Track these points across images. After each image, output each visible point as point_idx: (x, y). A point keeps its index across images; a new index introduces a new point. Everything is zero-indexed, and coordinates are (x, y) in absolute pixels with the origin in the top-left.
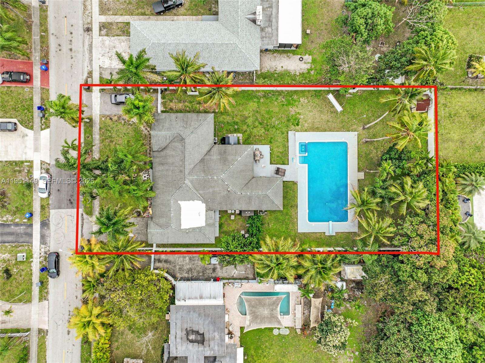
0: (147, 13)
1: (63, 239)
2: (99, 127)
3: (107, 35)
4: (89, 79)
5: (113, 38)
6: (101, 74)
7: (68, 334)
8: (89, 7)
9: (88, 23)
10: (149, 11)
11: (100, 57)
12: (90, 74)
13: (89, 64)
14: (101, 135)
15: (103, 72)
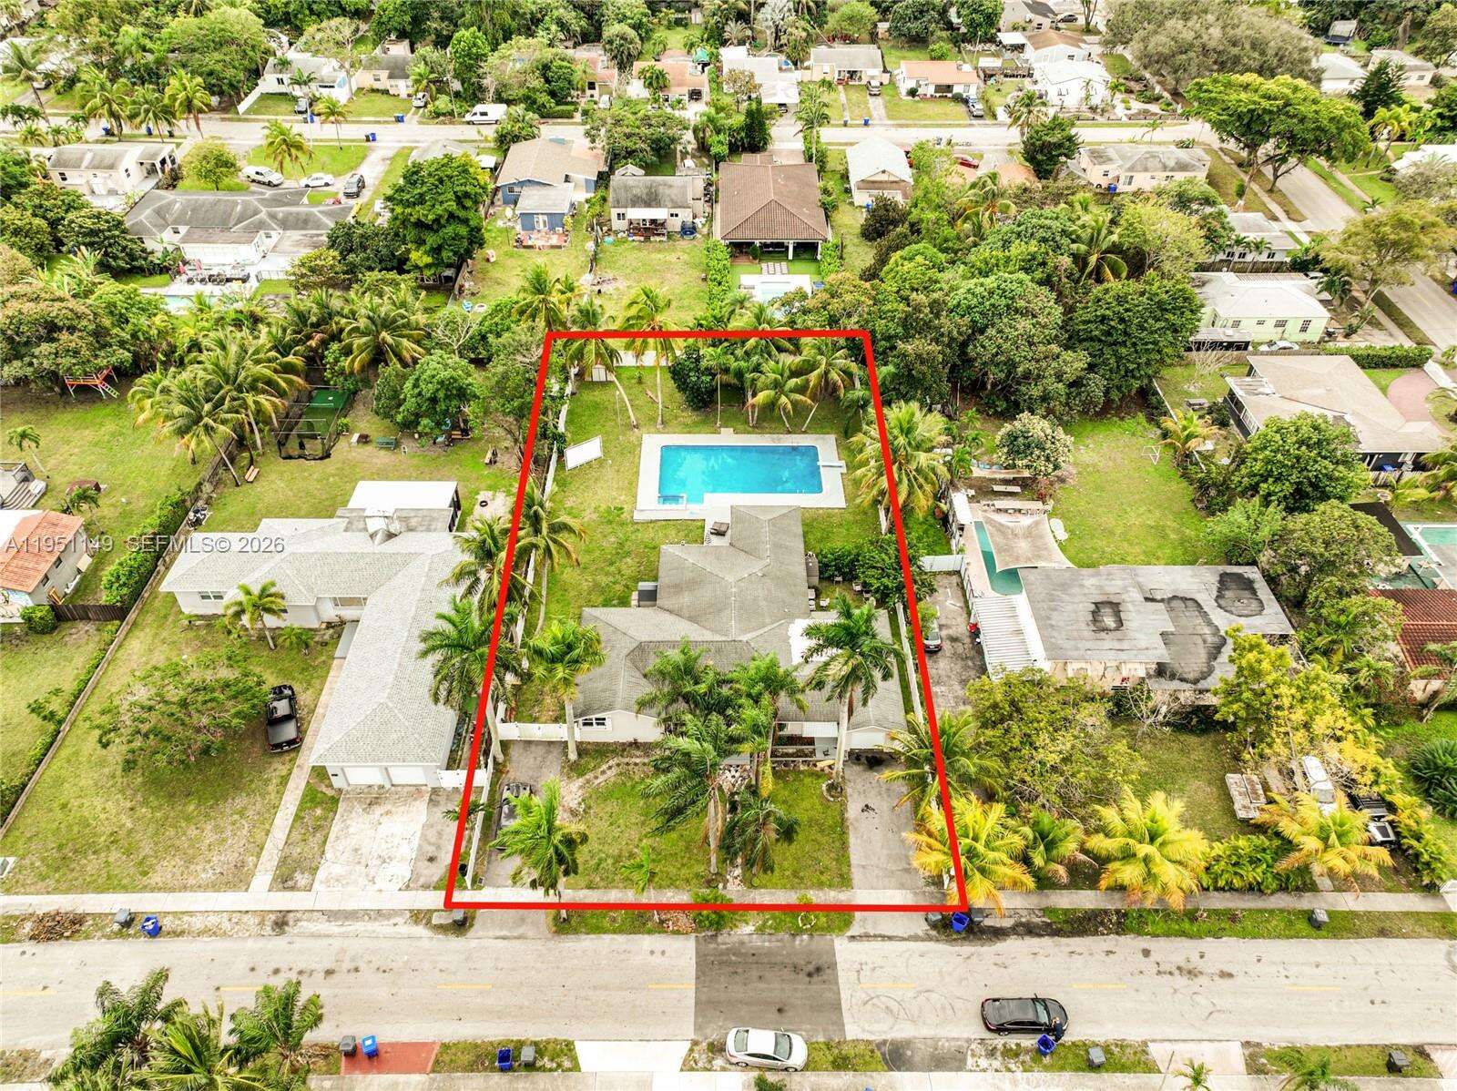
0: (284, 773)
1: (934, 996)
2: (586, 892)
3: (314, 870)
4: (435, 921)
5: (328, 855)
6: (426, 887)
7: (1230, 975)
8: (213, 919)
9: (262, 923)
10: (280, 767)
11: (376, 887)
12: (418, 916)
13: (388, 919)
14: (609, 884)
15: (422, 881)
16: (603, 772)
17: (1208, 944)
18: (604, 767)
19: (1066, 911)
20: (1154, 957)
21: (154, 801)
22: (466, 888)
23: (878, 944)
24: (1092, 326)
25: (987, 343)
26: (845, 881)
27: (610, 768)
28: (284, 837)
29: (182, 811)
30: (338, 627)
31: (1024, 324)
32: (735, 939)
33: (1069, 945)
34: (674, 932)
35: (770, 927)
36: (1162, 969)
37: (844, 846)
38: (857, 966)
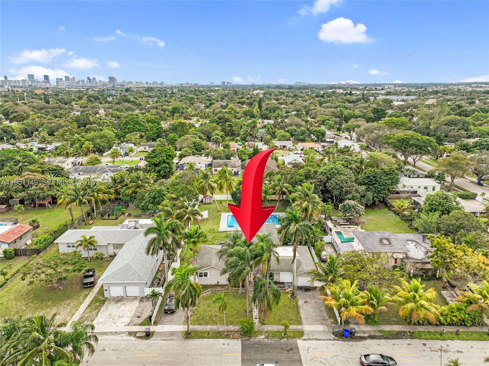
1: (339, 358)
2: (198, 326)
4: (138, 335)
5: (99, 316)
6: (135, 325)
7: (462, 352)
10: (86, 292)
13: (119, 335)
14: (207, 324)
15: (134, 323)
16: (206, 292)
17: (449, 342)
18: (206, 291)
19: (389, 331)
20: (428, 346)
21: (35, 302)
22: (151, 325)
23: (315, 341)
24: (365, 180)
25: (332, 182)
26: (300, 322)
27: (208, 291)
28: (83, 311)
29: (46, 304)
30: (113, 257)
31: (343, 177)
32: (257, 340)
33: (392, 342)
34: (232, 338)
35: (271, 336)
36: (432, 349)
37: (298, 312)
38: (307, 348)
